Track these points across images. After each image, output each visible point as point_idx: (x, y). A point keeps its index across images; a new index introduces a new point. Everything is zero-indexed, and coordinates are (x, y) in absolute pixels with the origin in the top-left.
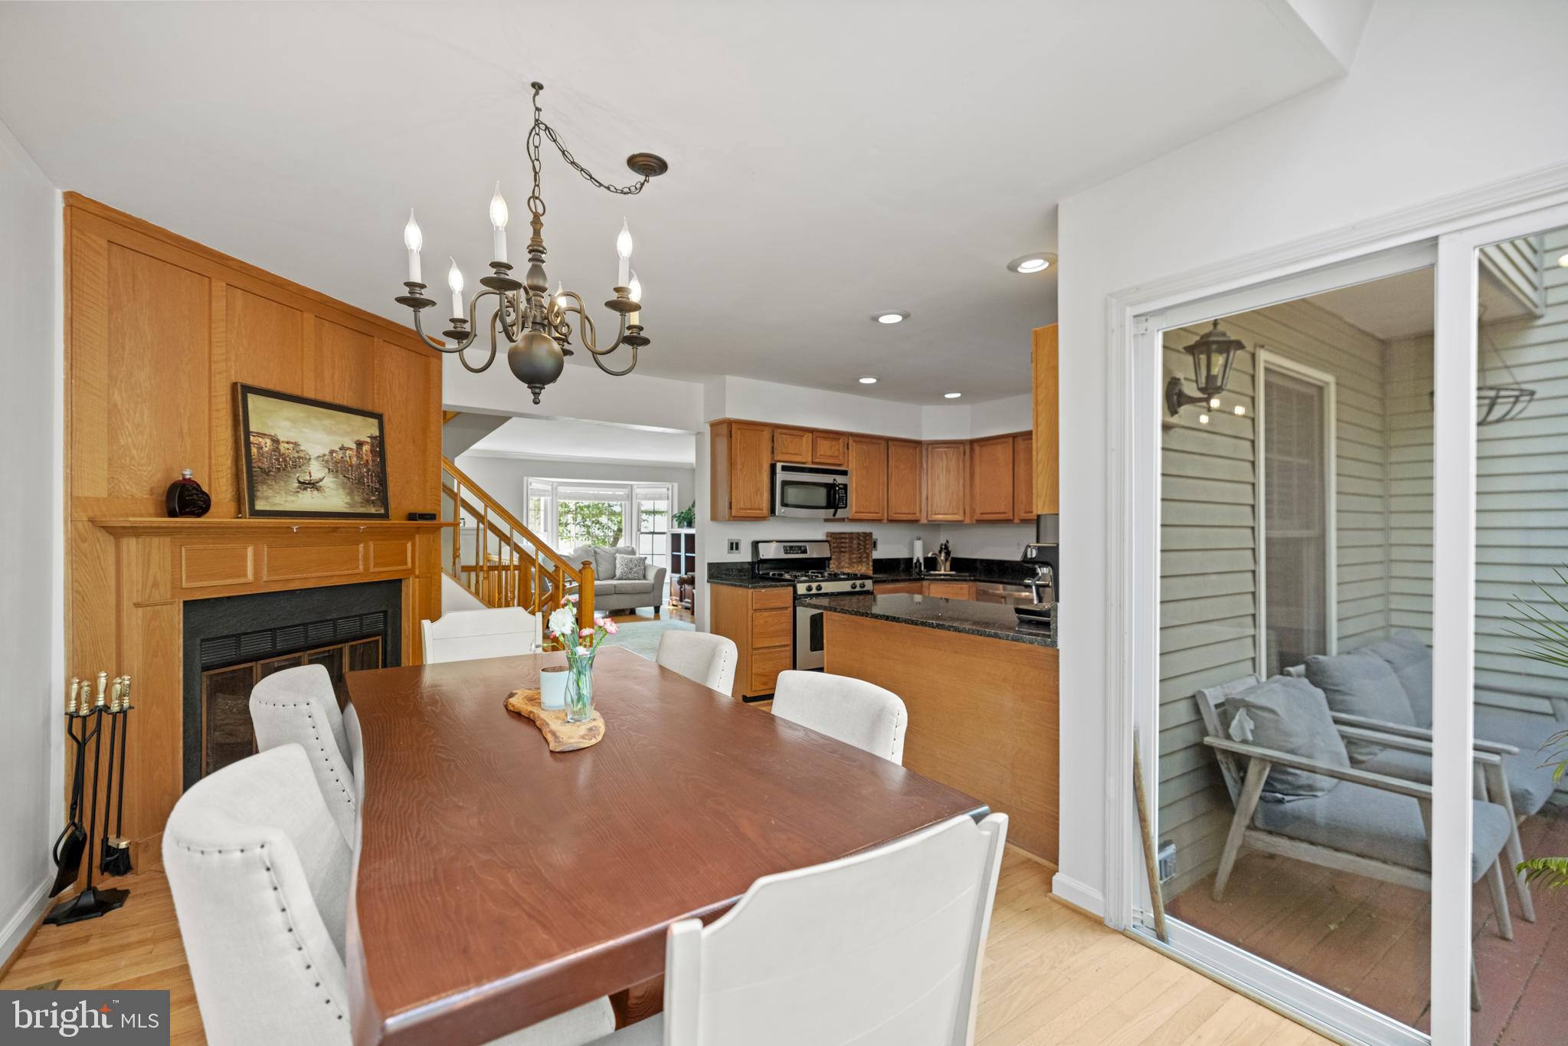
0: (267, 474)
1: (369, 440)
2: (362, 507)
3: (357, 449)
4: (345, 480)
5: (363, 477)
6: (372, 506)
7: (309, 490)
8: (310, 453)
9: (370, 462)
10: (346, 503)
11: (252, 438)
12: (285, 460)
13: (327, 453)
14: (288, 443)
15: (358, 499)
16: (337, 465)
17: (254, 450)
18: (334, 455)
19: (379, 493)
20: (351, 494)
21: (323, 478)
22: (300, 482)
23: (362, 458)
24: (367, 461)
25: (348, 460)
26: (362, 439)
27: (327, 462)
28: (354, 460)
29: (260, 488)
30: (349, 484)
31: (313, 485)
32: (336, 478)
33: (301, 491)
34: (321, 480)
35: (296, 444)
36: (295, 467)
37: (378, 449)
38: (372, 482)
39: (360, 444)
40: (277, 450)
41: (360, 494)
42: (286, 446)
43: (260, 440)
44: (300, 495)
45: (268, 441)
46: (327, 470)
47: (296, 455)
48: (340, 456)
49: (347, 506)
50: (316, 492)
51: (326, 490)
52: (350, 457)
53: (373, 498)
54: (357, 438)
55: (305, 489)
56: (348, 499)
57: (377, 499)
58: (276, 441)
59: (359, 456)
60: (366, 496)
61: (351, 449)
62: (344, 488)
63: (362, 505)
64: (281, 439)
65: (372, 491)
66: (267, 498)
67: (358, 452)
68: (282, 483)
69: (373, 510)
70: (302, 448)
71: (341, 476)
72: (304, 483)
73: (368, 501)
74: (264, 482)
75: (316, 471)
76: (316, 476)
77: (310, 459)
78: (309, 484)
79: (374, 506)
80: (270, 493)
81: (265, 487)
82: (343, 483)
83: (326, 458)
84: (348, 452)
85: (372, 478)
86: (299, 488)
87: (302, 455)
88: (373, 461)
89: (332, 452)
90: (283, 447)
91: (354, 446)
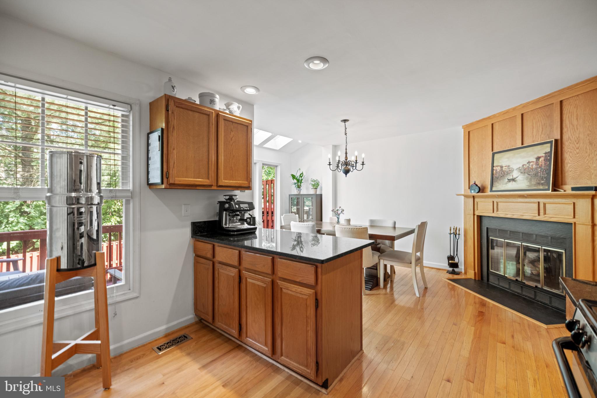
0: (498, 178)
1: (544, 155)
2: (535, 186)
3: (536, 160)
4: (528, 176)
5: (538, 173)
6: (541, 185)
7: (511, 182)
8: (514, 168)
9: (543, 165)
10: (527, 185)
11: (494, 168)
12: (504, 173)
13: (521, 166)
14: (506, 166)
15: (533, 182)
16: (524, 171)
17: (494, 172)
18: (524, 166)
19: (546, 179)
20: (530, 180)
21: (518, 176)
22: (508, 180)
23: (538, 165)
24: (542, 165)
25: (531, 166)
26: (540, 155)
27: (521, 170)
28: (534, 166)
29: (494, 183)
30: (530, 177)
31: (513, 180)
32: (524, 175)
33: (508, 183)
34: (517, 177)
35: (509, 166)
36: (507, 174)
37: (549, 158)
38: (543, 174)
39: (538, 158)
40: (502, 170)
41: (535, 181)
42: (505, 167)
43: (497, 168)
44: (507, 184)
45: (499, 168)
46: (520, 173)
47: (508, 170)
48: (527, 166)
49: (527, 187)
50: (514, 182)
51: (518, 181)
52: (532, 165)
53: (543, 182)
54: (536, 156)
55: (510, 182)
56: (528, 184)
57: (545, 182)
58: (502, 167)
59: (537, 164)
60: (538, 181)
61: (533, 162)
62: (527, 179)
63: (535, 185)
64: (504, 165)
65: (542, 178)
66: (496, 186)
67: (537, 162)
68: (502, 181)
69: (541, 187)
70: (511, 167)
71: (526, 175)
72: (510, 180)
73: (539, 184)
74: (496, 181)
75: (515, 174)
76: (514, 177)
77: (513, 170)
78: (512, 179)
79: (542, 185)
80: (498, 184)
81: (496, 183)
82: (527, 177)
83: (520, 168)
84: (531, 164)
85: (543, 173)
86: (508, 181)
87: (510, 169)
88: (545, 164)
89: (523, 165)
90: (504, 169)
91: (535, 160)
